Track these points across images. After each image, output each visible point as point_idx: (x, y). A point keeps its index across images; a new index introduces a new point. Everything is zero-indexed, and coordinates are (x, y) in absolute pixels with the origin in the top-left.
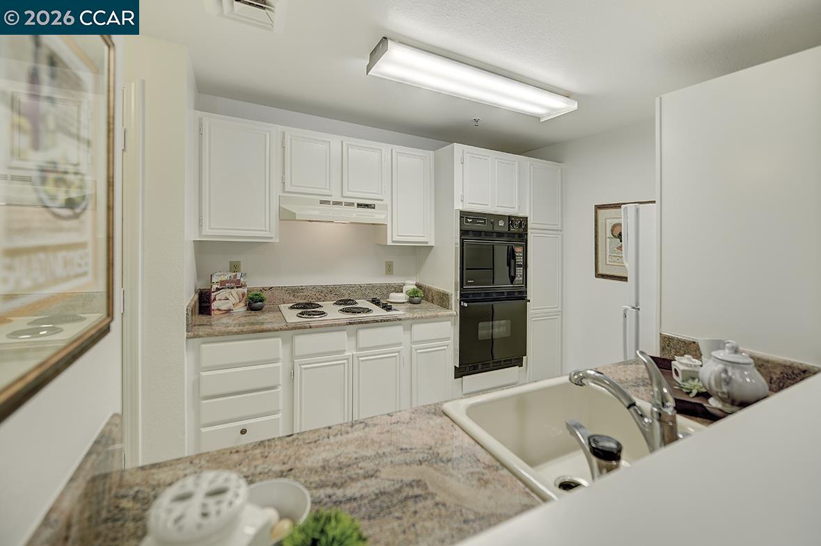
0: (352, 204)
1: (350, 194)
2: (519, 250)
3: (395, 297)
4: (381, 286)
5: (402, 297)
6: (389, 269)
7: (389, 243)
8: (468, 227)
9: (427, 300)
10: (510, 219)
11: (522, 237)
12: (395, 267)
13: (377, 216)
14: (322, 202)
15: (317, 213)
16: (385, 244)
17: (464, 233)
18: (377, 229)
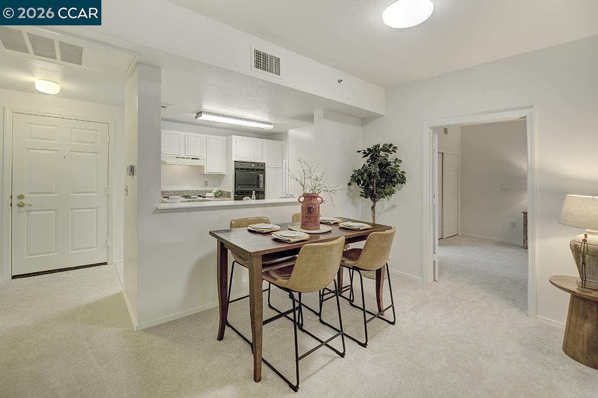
0: (189, 158)
1: (189, 154)
2: (261, 176)
3: (208, 195)
4: (203, 191)
5: (211, 195)
6: (206, 184)
7: (205, 173)
8: (238, 167)
9: (223, 196)
10: (258, 164)
11: (263, 171)
12: (209, 183)
13: (200, 163)
14: (177, 157)
15: (174, 162)
16: (203, 173)
17: (236, 169)
18: (201, 168)
